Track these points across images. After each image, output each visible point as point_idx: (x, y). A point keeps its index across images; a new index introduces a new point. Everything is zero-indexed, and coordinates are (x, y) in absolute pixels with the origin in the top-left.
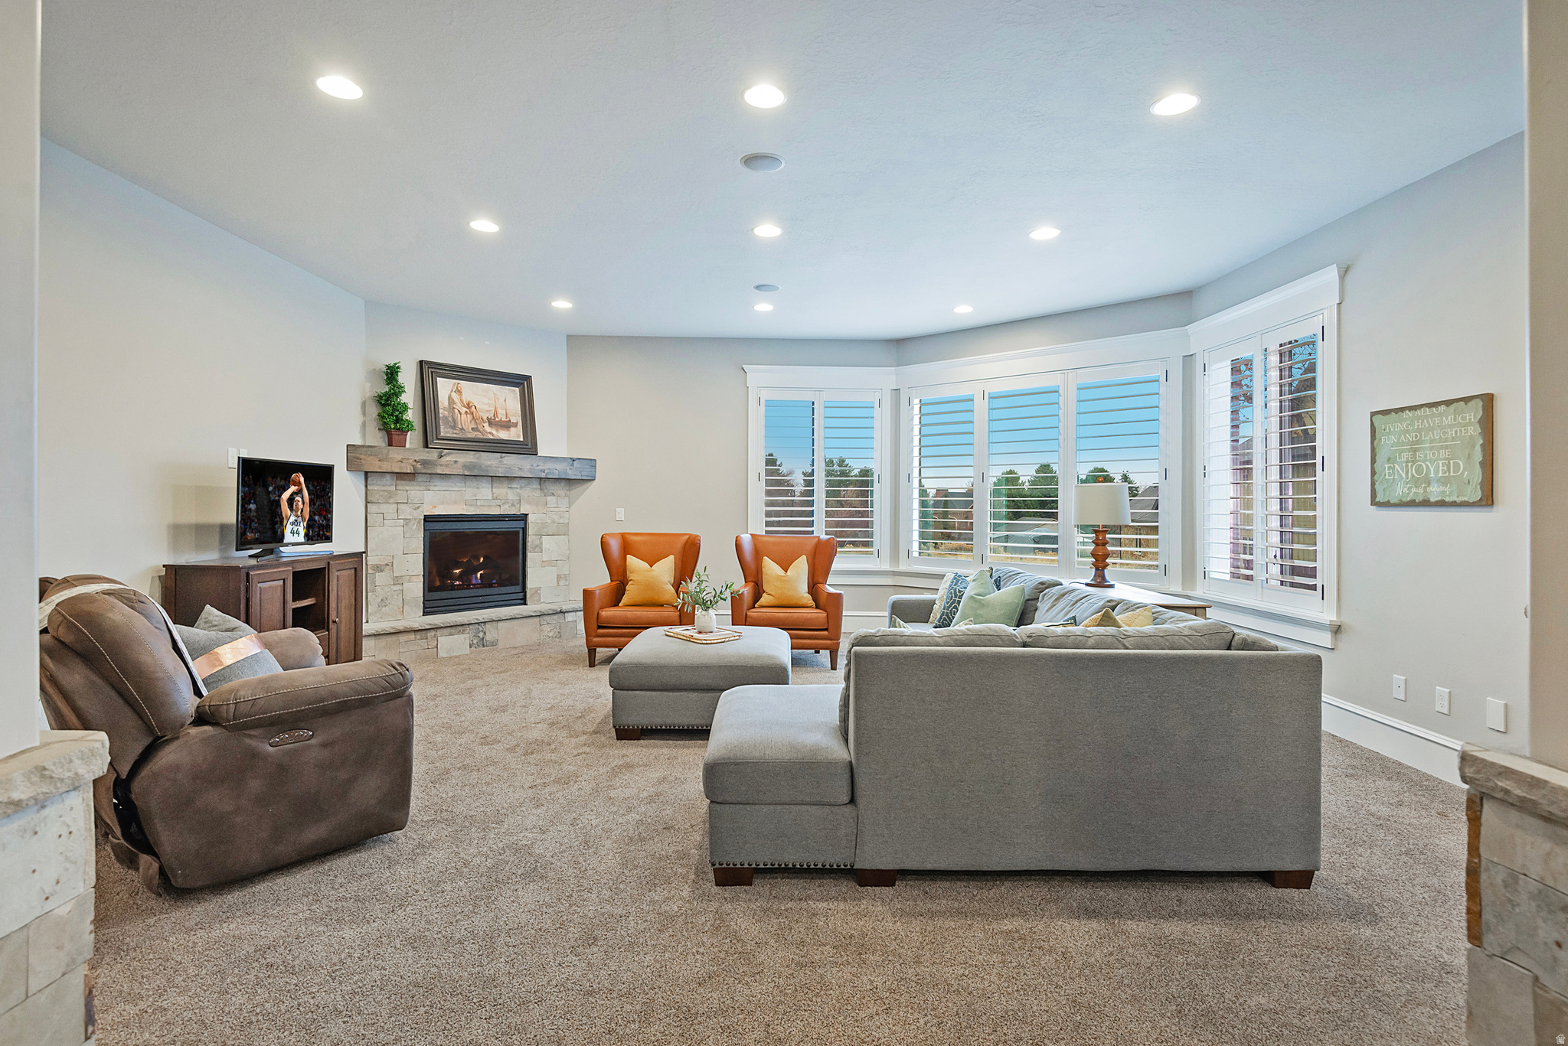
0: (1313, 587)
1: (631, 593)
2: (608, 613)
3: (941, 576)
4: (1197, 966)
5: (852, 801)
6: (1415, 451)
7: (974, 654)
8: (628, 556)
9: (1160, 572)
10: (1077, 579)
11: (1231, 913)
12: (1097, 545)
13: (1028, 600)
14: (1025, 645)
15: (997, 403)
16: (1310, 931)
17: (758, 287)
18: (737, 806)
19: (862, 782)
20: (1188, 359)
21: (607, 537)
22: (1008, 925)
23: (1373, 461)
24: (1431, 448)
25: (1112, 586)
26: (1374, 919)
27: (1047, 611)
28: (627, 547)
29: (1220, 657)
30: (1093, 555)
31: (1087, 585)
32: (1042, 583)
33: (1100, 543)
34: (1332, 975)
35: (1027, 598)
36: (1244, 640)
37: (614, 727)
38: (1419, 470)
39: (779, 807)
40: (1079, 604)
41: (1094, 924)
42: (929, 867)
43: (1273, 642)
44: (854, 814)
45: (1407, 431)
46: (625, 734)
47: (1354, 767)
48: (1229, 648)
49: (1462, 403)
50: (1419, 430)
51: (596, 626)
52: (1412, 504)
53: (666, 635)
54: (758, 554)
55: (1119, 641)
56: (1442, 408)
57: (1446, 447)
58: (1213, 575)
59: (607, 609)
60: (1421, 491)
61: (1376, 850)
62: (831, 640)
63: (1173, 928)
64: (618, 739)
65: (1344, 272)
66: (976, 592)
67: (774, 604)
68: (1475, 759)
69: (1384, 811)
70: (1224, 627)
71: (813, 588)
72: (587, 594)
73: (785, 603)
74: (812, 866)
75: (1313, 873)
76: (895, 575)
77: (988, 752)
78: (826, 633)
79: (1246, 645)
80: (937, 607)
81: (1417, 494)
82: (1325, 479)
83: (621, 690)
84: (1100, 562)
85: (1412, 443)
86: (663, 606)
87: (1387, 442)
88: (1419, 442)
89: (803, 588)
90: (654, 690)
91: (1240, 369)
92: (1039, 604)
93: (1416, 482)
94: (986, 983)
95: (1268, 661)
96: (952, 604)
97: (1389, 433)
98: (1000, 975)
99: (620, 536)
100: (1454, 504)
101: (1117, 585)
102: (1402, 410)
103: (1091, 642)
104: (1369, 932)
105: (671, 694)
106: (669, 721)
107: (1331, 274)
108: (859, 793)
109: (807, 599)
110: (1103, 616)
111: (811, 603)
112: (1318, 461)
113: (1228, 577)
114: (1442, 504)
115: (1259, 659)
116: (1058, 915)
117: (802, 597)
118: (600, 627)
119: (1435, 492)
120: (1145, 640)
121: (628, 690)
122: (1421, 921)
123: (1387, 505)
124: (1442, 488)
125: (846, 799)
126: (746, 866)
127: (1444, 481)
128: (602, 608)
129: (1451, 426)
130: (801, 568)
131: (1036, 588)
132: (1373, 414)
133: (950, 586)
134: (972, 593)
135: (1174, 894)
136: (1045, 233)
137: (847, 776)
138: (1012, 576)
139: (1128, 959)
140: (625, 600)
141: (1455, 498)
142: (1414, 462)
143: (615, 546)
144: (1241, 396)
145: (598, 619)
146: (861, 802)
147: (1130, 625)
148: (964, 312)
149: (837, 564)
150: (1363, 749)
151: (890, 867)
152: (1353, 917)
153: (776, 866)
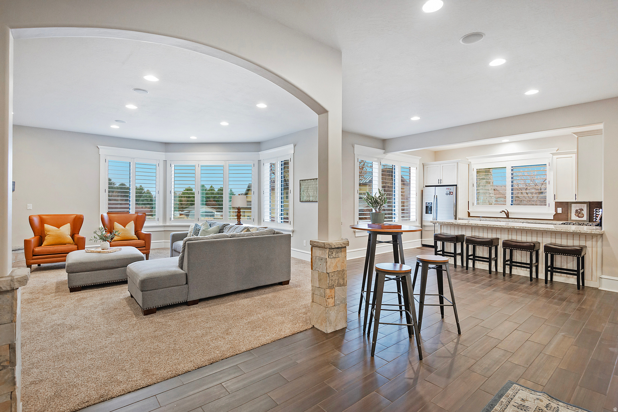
0: (288, 222)
1: (48, 240)
2: (37, 249)
3: (189, 226)
4: (269, 300)
5: (187, 283)
6: (308, 189)
7: (219, 240)
8: (45, 224)
9: (252, 220)
10: (233, 223)
11: (274, 291)
12: (238, 213)
13: (220, 230)
14: (230, 237)
15: (203, 168)
16: (289, 290)
17: (116, 121)
18: (152, 291)
19: (189, 278)
20: (259, 161)
21: (32, 217)
22: (229, 304)
23: (300, 192)
24: (311, 189)
25: (242, 224)
26: (300, 286)
27: (227, 232)
28: (42, 221)
29: (273, 236)
30: (237, 216)
31: (236, 224)
32: (224, 225)
33: (239, 212)
34: (293, 296)
35: (220, 229)
36: (277, 232)
37: (69, 288)
38: (308, 194)
39: (165, 289)
40: (236, 229)
41: (248, 299)
42: (208, 296)
43: (282, 232)
44: (188, 287)
45: (306, 185)
46: (73, 290)
47: (296, 262)
48: (274, 234)
49: (316, 180)
50: (308, 185)
51: (32, 255)
52: (307, 201)
53: (86, 252)
54: (111, 221)
55: (252, 234)
56: (312, 180)
57: (313, 189)
58: (266, 221)
59: (37, 248)
60: (309, 198)
61: (301, 276)
62: (146, 250)
63: (264, 296)
64: (70, 292)
65: (295, 146)
66: (205, 228)
67: (121, 240)
68: (312, 241)
69: (302, 269)
70: (273, 230)
71: (137, 232)
72: (27, 242)
73: (126, 239)
74: (175, 303)
75: (289, 281)
76: (164, 227)
77: (223, 265)
78: (144, 248)
79: (277, 233)
80: (189, 235)
81: (308, 199)
82: (291, 195)
83: (72, 273)
84: (239, 217)
85: (307, 188)
86: (65, 244)
87: (303, 187)
88: (308, 188)
89: (132, 234)
90: (88, 271)
91: (272, 165)
92: (224, 230)
93: (308, 197)
94: (228, 313)
95: (281, 236)
96: (196, 233)
97: (303, 185)
98: (230, 311)
99: (38, 217)
100: (314, 201)
101: (243, 224)
102: (305, 180)
103: (246, 235)
104: (299, 288)
105: (96, 272)
106: (95, 282)
107: (292, 146)
108: (189, 281)
109: (135, 237)
110: (247, 229)
111: (137, 238)
112: (289, 191)
113: (269, 221)
114: (312, 201)
115: (280, 236)
116: (240, 299)
117: (133, 236)
118: (34, 255)
119: (311, 199)
120: (257, 234)
121: (75, 273)
122: (307, 285)
123: (303, 202)
124: (312, 198)
125: (185, 283)
126: (155, 307)
127: (313, 196)
128: (35, 247)
129: (314, 185)
130: (131, 226)
131: (223, 226)
132: (300, 180)
133: (194, 227)
134: (204, 229)
135: (263, 291)
136: (224, 124)
137: (185, 277)
138: (214, 223)
139: (256, 302)
140: (45, 243)
141: (314, 200)
142: (307, 192)
143: (36, 221)
144: (273, 172)
145: (33, 252)
146: (189, 283)
147: (253, 231)
148: (193, 138)
149: (146, 224)
150: (298, 259)
151: (198, 299)
152: (296, 287)
153: (164, 306)
